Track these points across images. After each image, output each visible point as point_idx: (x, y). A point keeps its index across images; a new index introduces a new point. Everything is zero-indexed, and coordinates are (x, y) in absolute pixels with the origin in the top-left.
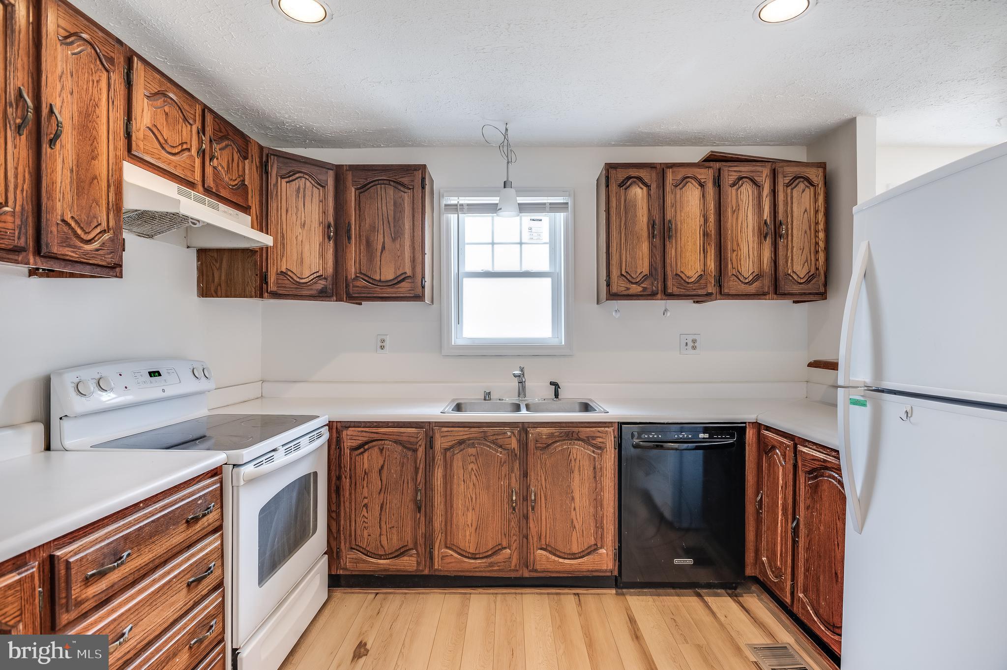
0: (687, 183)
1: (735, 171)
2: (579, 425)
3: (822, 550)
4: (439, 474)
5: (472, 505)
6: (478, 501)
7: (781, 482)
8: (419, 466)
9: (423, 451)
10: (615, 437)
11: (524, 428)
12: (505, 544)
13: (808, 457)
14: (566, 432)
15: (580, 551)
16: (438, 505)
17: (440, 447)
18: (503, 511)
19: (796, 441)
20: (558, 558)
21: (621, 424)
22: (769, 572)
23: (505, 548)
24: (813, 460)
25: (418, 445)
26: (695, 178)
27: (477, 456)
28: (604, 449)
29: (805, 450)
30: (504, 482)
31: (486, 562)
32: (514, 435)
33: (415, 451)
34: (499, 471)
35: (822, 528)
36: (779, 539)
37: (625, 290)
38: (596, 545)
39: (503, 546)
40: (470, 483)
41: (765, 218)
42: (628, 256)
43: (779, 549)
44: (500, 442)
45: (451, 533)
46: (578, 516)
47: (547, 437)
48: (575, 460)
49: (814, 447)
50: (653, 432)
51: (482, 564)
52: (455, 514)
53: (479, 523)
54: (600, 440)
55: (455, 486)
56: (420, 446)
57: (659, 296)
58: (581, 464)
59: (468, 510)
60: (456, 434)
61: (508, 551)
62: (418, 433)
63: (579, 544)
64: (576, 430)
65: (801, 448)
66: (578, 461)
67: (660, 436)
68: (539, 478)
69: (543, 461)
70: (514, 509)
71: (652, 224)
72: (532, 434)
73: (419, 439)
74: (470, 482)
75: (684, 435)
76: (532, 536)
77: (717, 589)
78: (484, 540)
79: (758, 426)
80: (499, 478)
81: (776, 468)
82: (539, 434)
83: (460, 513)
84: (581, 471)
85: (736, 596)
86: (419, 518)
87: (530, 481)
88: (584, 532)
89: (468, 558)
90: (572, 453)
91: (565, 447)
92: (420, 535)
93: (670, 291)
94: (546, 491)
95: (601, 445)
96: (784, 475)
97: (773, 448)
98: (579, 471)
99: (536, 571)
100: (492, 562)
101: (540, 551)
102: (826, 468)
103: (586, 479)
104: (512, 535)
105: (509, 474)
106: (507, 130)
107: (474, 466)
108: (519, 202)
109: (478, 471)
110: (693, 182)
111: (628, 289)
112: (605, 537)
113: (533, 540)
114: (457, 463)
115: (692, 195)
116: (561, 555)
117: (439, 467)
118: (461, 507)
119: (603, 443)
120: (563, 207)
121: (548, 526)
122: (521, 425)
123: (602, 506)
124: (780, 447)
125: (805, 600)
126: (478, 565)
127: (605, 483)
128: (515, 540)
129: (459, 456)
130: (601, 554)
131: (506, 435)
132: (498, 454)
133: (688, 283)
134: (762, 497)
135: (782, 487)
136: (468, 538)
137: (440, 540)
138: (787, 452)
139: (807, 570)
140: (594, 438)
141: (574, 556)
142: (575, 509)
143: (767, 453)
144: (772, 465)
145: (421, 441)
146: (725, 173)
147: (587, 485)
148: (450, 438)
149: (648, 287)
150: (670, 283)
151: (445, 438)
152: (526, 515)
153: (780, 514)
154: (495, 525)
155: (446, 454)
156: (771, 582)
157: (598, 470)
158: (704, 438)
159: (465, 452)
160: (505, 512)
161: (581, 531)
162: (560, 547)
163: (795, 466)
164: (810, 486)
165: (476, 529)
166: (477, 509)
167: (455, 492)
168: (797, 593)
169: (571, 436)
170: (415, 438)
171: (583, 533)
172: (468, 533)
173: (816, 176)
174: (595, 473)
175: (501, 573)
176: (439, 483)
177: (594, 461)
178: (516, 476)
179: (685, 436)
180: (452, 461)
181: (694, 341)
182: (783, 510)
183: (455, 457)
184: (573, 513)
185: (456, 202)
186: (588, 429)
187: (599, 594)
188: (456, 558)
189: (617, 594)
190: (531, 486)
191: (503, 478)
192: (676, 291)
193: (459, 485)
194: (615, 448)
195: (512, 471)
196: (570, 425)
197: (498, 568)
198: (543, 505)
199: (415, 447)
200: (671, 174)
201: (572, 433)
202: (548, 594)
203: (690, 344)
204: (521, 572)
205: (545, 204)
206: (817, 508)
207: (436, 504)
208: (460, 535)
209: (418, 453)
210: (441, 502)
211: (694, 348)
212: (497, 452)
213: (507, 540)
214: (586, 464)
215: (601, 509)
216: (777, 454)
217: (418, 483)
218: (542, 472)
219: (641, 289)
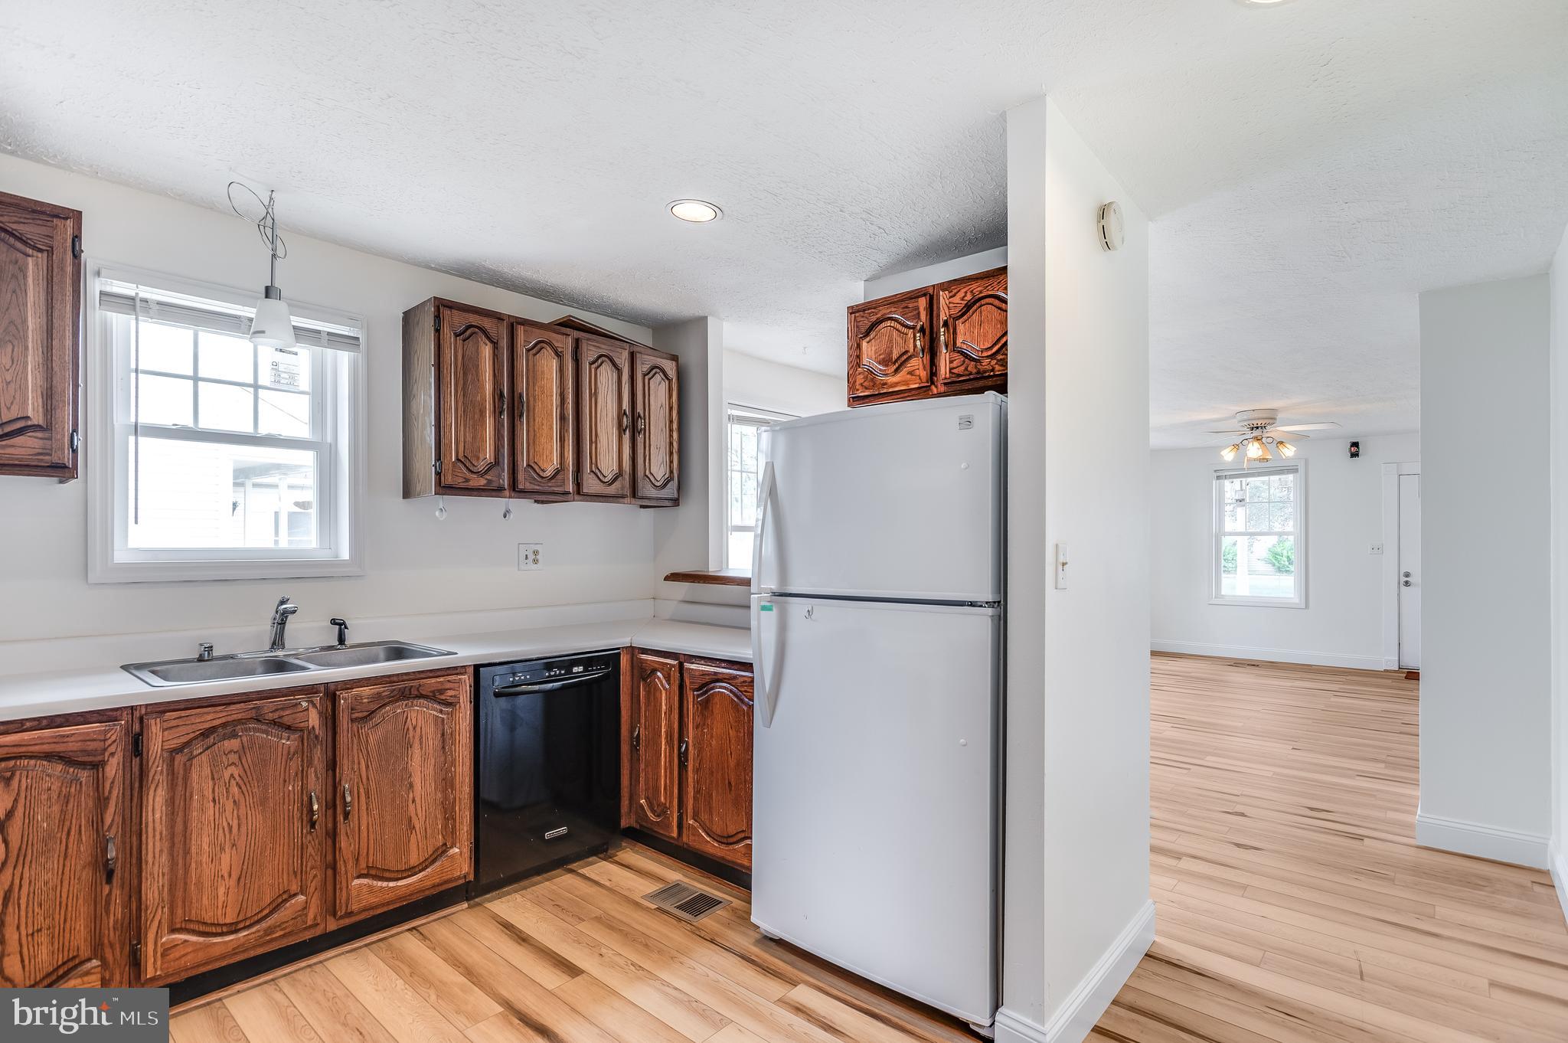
0: (541, 349)
1: (594, 346)
2: (418, 676)
3: (714, 765)
4: (157, 799)
5: (230, 840)
6: (243, 829)
7: (664, 707)
8: (110, 792)
9: (118, 764)
10: (470, 686)
11: (330, 693)
12: (294, 888)
13: (697, 674)
14: (400, 689)
15: (421, 861)
16: (154, 857)
17: (162, 750)
18: (291, 835)
19: (682, 659)
20: (387, 883)
21: (477, 668)
22: (650, 814)
23: (295, 895)
24: (703, 675)
25: (107, 754)
26: (550, 344)
27: (242, 752)
28: (455, 706)
29: (693, 666)
30: (293, 786)
31: (258, 931)
32: (314, 706)
33: (97, 766)
34: (285, 768)
35: (714, 743)
36: (663, 771)
37: (463, 482)
38: (445, 844)
39: (292, 893)
40: (226, 802)
41: (624, 408)
42: (468, 434)
43: (662, 783)
44: (286, 720)
45: (184, 902)
46: (419, 811)
47: (370, 700)
48: (414, 728)
49: (702, 662)
50: (519, 672)
51: (250, 937)
52: (193, 865)
53: (245, 867)
54: (450, 693)
55: (195, 814)
56: (113, 754)
57: (507, 493)
58: (423, 733)
59: (222, 849)
60: (197, 721)
61: (301, 898)
62: (106, 732)
63: (420, 850)
64: (415, 683)
65: (687, 665)
66: (418, 729)
67: (528, 677)
68: (356, 767)
69: (363, 739)
70: (313, 825)
71: (498, 395)
72: (345, 699)
73: (109, 742)
74: (227, 799)
75: (555, 671)
76: (344, 861)
77: (588, 857)
78: (256, 893)
79: (632, 650)
80: (285, 781)
81: (658, 694)
82: (358, 698)
83: (205, 858)
84: (424, 744)
85: (611, 858)
86: (110, 894)
87: (341, 775)
88: (428, 830)
89: (222, 934)
90: (409, 718)
91: (398, 711)
92: (111, 924)
93: (521, 486)
94: (368, 783)
95: (451, 700)
96: (669, 699)
97: (654, 671)
98: (421, 743)
99: (350, 914)
100: (269, 927)
101: (357, 882)
102: (718, 681)
103: (431, 751)
104: (308, 869)
105: (302, 771)
106: (271, 199)
107: (234, 771)
108: (294, 324)
109: (245, 778)
110: (548, 348)
111: (467, 480)
112: (458, 830)
113: (346, 867)
114: (200, 775)
115: (547, 365)
116: (392, 875)
117: (157, 786)
118: (206, 848)
119: (455, 696)
120: (351, 342)
121: (372, 837)
122: (322, 689)
123: (453, 787)
124: (663, 669)
125: (696, 825)
126: (242, 940)
127: (457, 754)
128: (315, 876)
129: (204, 757)
130: (452, 856)
131: (299, 706)
132: (284, 741)
133: (543, 478)
134: (639, 732)
135: (665, 713)
136: (221, 898)
137: (160, 922)
138: (672, 673)
139: (697, 792)
140: (442, 691)
141: (412, 871)
142: (414, 801)
143: (645, 680)
144: (652, 691)
145: (116, 744)
146: (584, 346)
147: (433, 761)
148: (182, 730)
149: (494, 479)
150: (521, 476)
151: (174, 730)
152: (331, 831)
153: (663, 743)
154: (276, 862)
155: (172, 760)
156: (652, 824)
157: (447, 737)
158: (578, 673)
159: (216, 748)
160: (296, 835)
161: (423, 831)
162: (391, 864)
163: (681, 687)
164: (700, 703)
165: (239, 879)
166: (241, 844)
167: (194, 824)
168: (687, 819)
169: (408, 693)
170: (101, 741)
171: (426, 832)
172: (221, 891)
173: (670, 367)
174: (444, 741)
175: (291, 939)
176: (158, 816)
177: (443, 724)
178: (316, 772)
179: (558, 672)
180: (187, 770)
181: (536, 553)
182: (666, 738)
183: (195, 761)
184: (412, 807)
185: (132, 293)
186: (433, 680)
187: (445, 917)
188: (195, 943)
189: (470, 907)
190: (343, 782)
191: (291, 780)
192: (529, 486)
193: (203, 810)
194: (471, 702)
195: (310, 764)
196: (405, 677)
197: (282, 933)
198: (364, 807)
199: (100, 758)
200: (522, 332)
201: (410, 690)
202: (366, 945)
203: (531, 557)
204: (322, 926)
205: (319, 332)
206: (708, 724)
207: (150, 855)
208: (205, 899)
209: (108, 769)
210: (161, 851)
211: (536, 561)
212: (281, 738)
213: (299, 880)
214: (430, 732)
215: (452, 792)
216: (659, 678)
217: (106, 828)
218: (361, 756)
219: (485, 482)
